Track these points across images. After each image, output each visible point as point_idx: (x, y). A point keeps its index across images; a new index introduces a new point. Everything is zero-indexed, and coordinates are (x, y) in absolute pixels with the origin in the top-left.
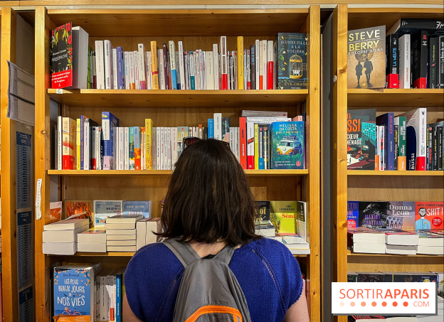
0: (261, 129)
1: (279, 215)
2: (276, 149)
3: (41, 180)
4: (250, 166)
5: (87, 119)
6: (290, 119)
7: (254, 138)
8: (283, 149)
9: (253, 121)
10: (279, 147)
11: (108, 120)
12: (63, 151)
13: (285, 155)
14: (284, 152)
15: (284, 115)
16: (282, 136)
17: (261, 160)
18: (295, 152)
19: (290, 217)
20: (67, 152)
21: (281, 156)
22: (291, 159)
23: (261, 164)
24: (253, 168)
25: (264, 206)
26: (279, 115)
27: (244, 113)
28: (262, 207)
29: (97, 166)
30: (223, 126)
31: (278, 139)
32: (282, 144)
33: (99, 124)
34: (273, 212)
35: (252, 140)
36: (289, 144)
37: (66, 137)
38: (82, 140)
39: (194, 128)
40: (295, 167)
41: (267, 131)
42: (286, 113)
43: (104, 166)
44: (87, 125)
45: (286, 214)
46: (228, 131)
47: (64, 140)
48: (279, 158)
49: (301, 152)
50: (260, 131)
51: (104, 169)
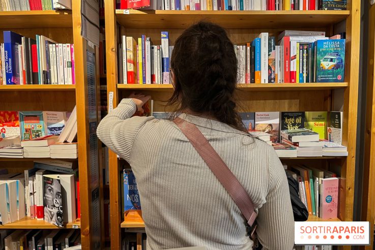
0: (301, 48)
1: (311, 123)
2: (320, 64)
3: (112, 93)
4: (293, 80)
5: (148, 39)
6: (328, 38)
7: (296, 56)
8: (326, 65)
9: (296, 40)
10: (322, 63)
11: (168, 39)
12: (128, 67)
13: (328, 70)
14: (327, 68)
15: (323, 35)
16: (325, 53)
17: (301, 75)
18: (337, 67)
19: (321, 125)
20: (131, 68)
21: (324, 70)
22: (333, 74)
23: (301, 79)
24: (295, 82)
25: (300, 116)
26: (318, 35)
27: (287, 33)
28: (298, 116)
29: (156, 81)
30: (270, 44)
31: (322, 56)
32: (326, 60)
33: (159, 43)
34: (307, 121)
35: (295, 57)
36: (332, 60)
37: (130, 55)
38: (144, 58)
39: (241, 47)
40: (336, 81)
41: (307, 49)
42: (324, 33)
43: (164, 81)
44: (148, 44)
45: (317, 123)
46: (274, 49)
47: (128, 57)
48: (322, 73)
49: (342, 67)
50: (300, 49)
51: (164, 83)
